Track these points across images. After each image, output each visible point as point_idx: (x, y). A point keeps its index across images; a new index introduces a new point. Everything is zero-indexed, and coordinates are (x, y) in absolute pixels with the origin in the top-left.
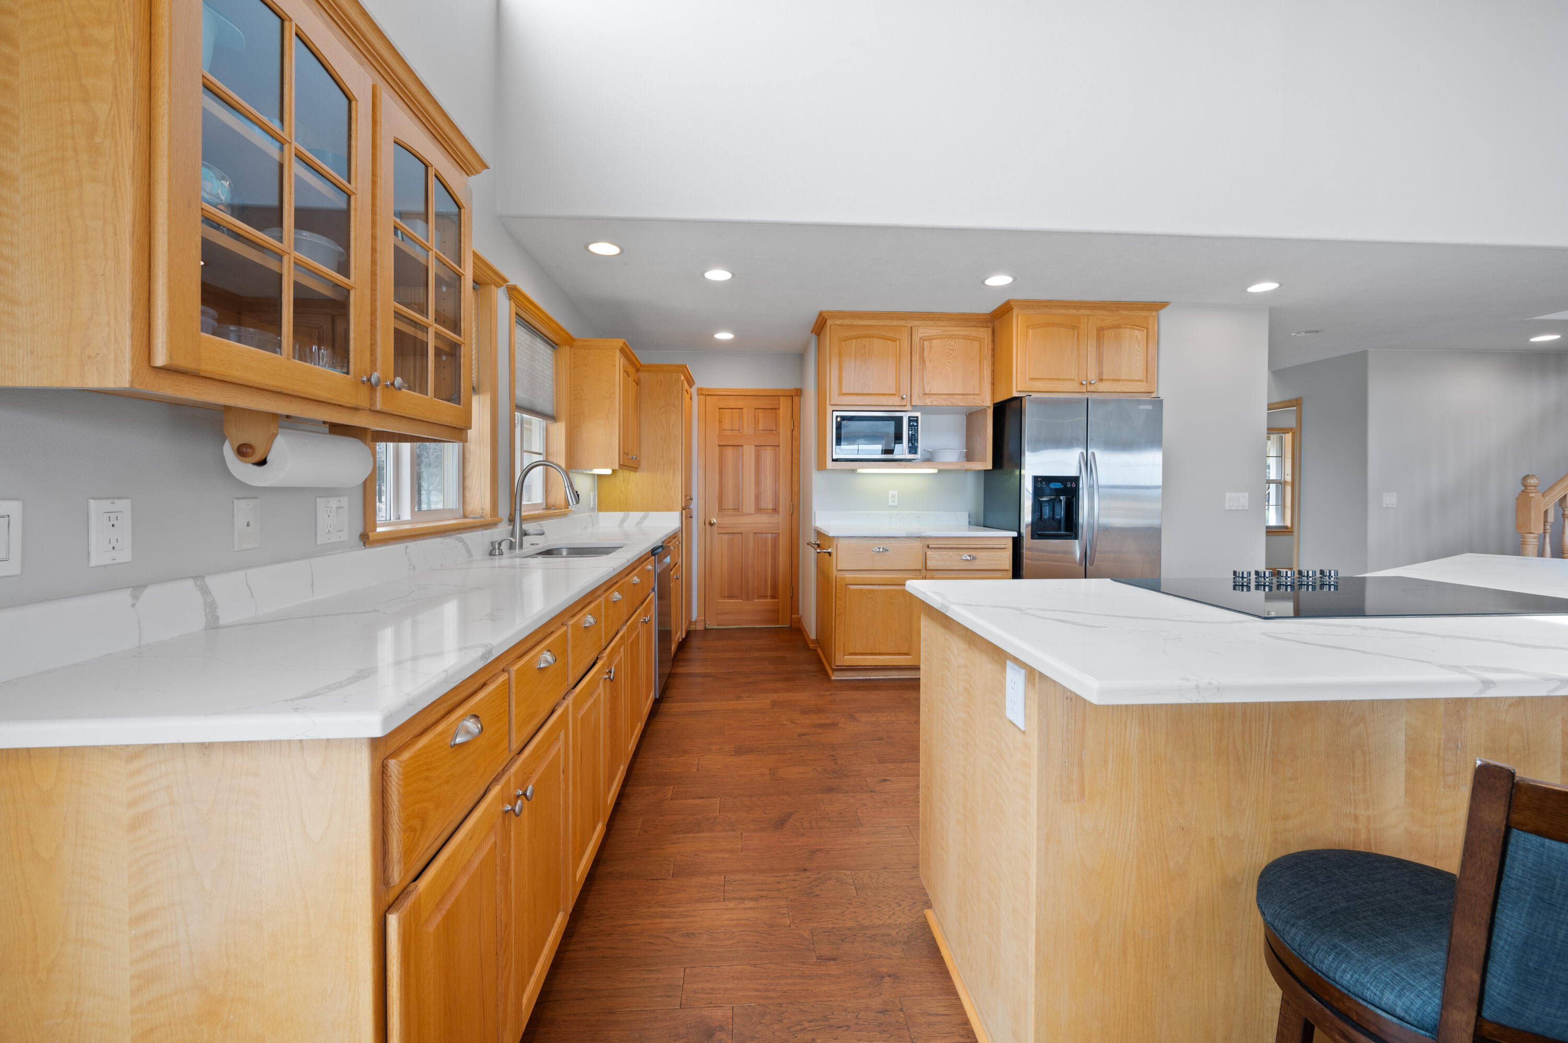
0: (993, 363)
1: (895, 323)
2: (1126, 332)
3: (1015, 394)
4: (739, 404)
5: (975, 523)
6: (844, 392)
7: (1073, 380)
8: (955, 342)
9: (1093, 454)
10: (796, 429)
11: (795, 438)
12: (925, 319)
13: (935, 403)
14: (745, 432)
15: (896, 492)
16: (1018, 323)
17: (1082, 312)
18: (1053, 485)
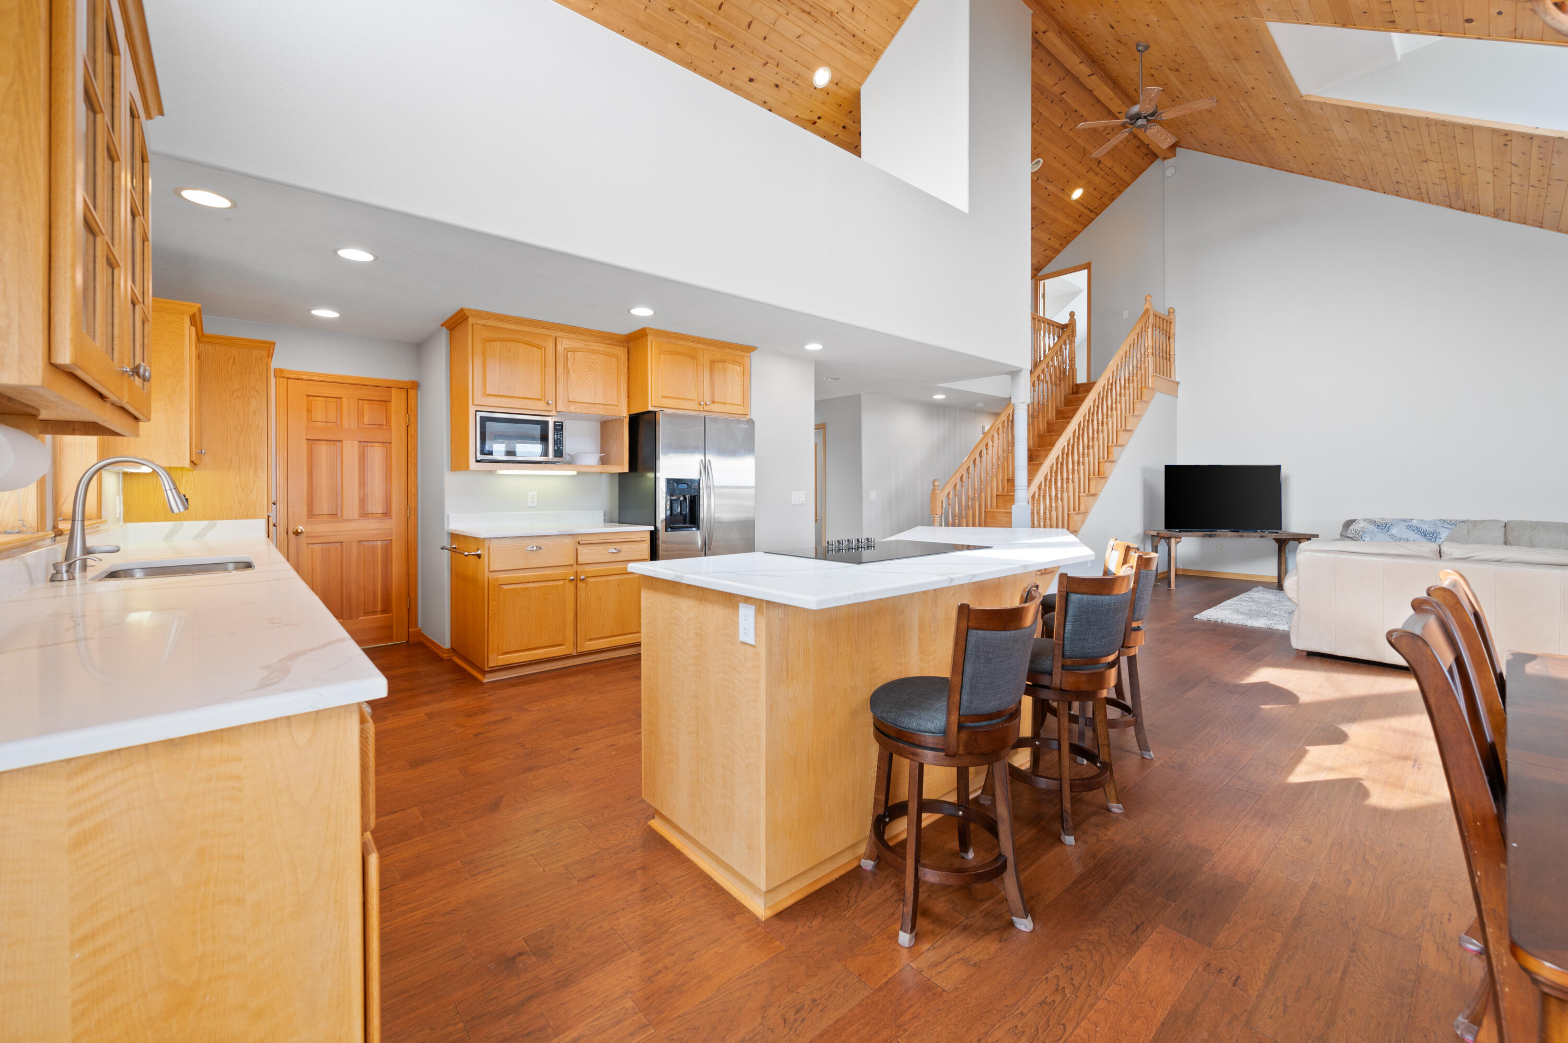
0: (629, 379)
1: (539, 331)
2: (730, 366)
3: (651, 409)
4: (336, 392)
5: (609, 520)
6: (488, 393)
7: (694, 400)
8: (596, 356)
9: (709, 461)
10: (412, 425)
11: (412, 435)
12: (568, 332)
13: (578, 411)
14: (346, 425)
15: (535, 493)
16: (652, 348)
17: (699, 346)
18: (681, 486)
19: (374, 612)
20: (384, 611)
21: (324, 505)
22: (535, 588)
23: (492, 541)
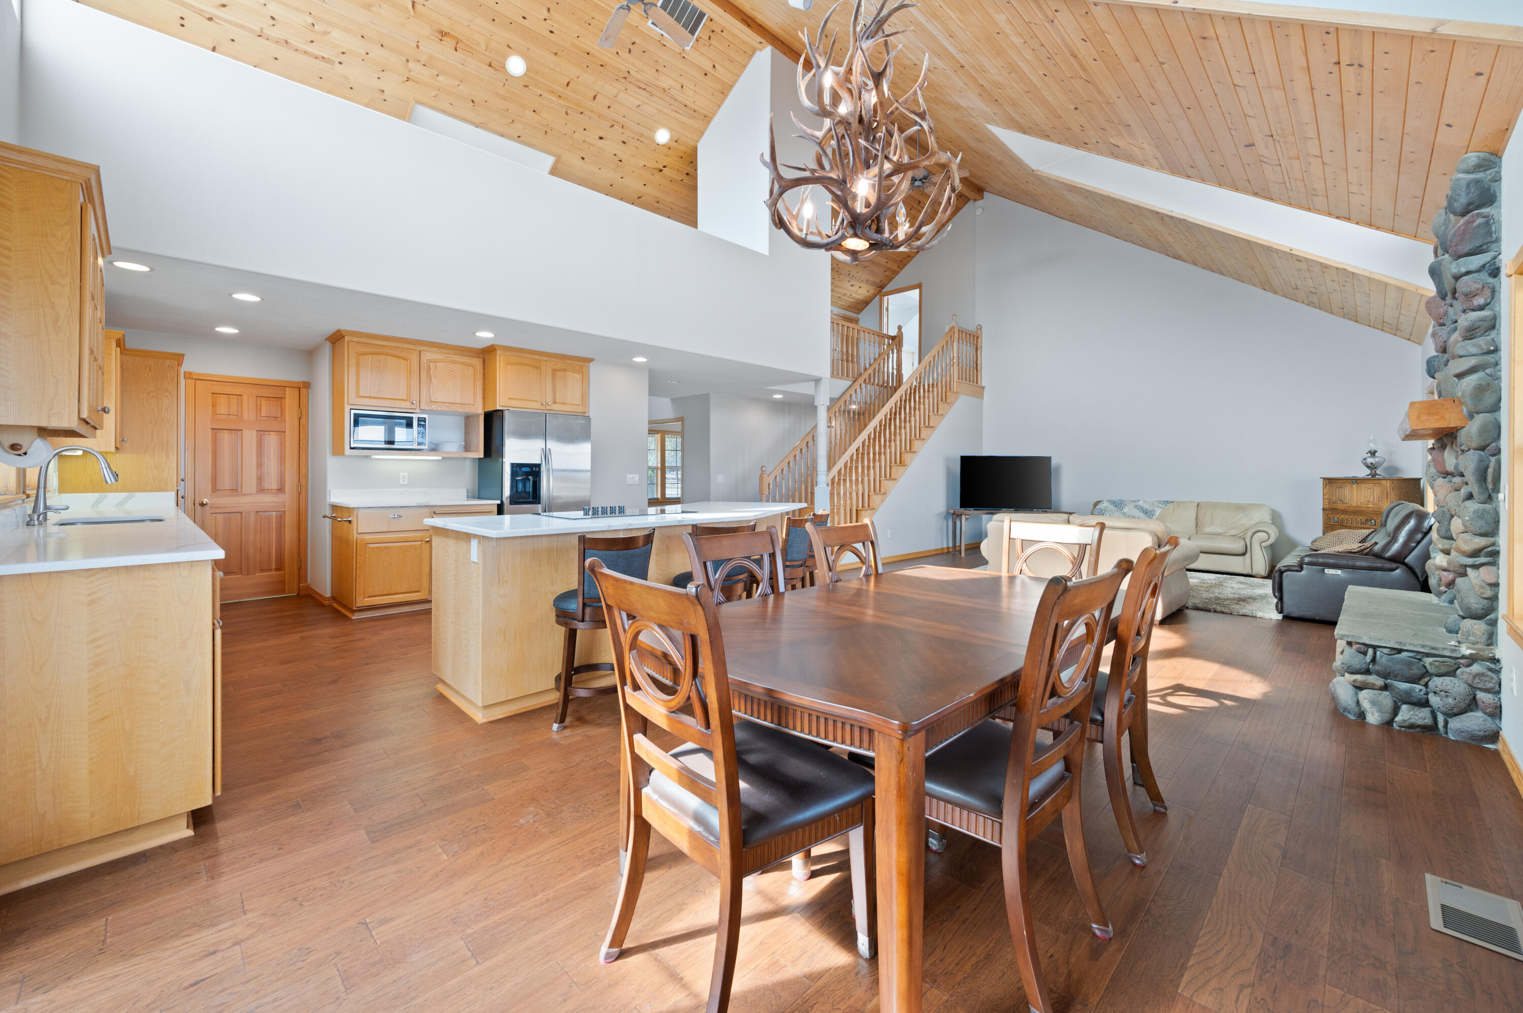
0: (484, 384)
1: (406, 346)
2: (569, 374)
3: (499, 408)
4: (238, 391)
5: (470, 496)
6: (361, 395)
7: (537, 401)
8: (455, 366)
9: (550, 449)
10: (304, 418)
11: (303, 426)
12: (431, 346)
13: (439, 409)
14: (245, 417)
15: (406, 474)
16: (500, 360)
17: (543, 358)
18: (524, 469)
19: (269, 570)
20: (277, 569)
21: (226, 482)
22: (396, 547)
23: (360, 510)
